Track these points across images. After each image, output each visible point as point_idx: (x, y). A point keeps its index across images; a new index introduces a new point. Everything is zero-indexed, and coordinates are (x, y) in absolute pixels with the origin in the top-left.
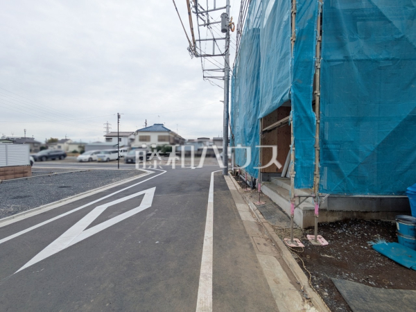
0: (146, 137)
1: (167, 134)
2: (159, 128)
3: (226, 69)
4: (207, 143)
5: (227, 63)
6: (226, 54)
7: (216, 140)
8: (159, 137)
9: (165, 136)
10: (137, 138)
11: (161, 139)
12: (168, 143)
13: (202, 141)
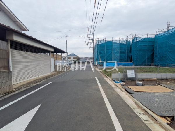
0: (70, 58)
1: (76, 57)
2: (73, 55)
3: (93, 48)
4: (88, 59)
5: (93, 46)
6: (93, 45)
7: (90, 58)
9: (75, 57)
11: (74, 58)
13: (86, 58)
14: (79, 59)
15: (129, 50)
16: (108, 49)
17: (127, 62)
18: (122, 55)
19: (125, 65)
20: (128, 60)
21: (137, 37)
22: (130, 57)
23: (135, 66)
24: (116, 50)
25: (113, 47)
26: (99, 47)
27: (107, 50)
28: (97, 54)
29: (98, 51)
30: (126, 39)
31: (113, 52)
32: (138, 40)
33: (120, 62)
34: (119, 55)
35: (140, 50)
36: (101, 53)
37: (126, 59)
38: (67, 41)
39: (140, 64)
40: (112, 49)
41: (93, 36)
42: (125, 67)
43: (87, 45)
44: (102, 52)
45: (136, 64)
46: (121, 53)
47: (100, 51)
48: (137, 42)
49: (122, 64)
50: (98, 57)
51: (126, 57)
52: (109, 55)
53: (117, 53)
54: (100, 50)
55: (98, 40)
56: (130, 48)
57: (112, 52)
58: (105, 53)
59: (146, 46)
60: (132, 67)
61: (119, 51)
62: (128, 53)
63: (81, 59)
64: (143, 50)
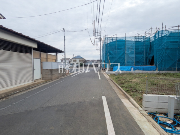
0: (75, 60)
1: (82, 59)
2: (79, 57)
4: (95, 62)
5: (101, 47)
6: (101, 45)
7: (98, 61)
8: (79, 60)
10: (72, 60)
11: (80, 61)
12: (82, 62)
13: (93, 61)
14: (85, 61)
15: (149, 49)
16: (120, 48)
17: (145, 65)
18: (138, 56)
19: (144, 69)
20: (146, 63)
21: (162, 31)
22: (151, 58)
23: (159, 72)
24: (130, 49)
25: (126, 46)
26: (108, 47)
27: (118, 49)
28: (105, 55)
29: (106, 51)
30: (144, 35)
31: (126, 52)
32: (164, 35)
33: (136, 65)
34: (134, 56)
35: (167, 49)
36: (110, 54)
37: (145, 61)
38: (65, 37)
39: (167, 68)
40: (124, 48)
41: (100, 35)
42: (144, 72)
43: (94, 45)
44: (111, 52)
45: (161, 69)
46: (136, 53)
47: (109, 51)
48: (162, 37)
49: (141, 68)
50: (106, 58)
51: (145, 59)
52: (121, 56)
53: (132, 53)
54: (109, 49)
55: (106, 37)
56: (149, 47)
57: (124, 53)
58: (115, 54)
59: (177, 42)
60: (155, 72)
61: (135, 50)
62: (146, 53)
63: (88, 62)
64: (171, 48)
